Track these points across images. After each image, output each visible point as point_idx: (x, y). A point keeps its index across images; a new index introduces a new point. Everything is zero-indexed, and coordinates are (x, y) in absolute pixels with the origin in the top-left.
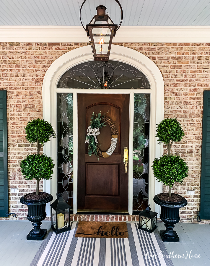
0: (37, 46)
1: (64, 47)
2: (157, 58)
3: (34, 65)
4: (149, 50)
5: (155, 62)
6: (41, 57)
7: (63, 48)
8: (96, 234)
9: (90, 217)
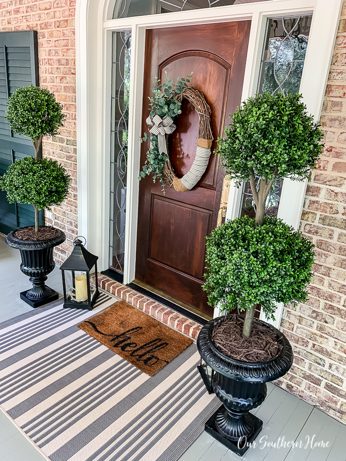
8: (111, 338)
9: (138, 301)
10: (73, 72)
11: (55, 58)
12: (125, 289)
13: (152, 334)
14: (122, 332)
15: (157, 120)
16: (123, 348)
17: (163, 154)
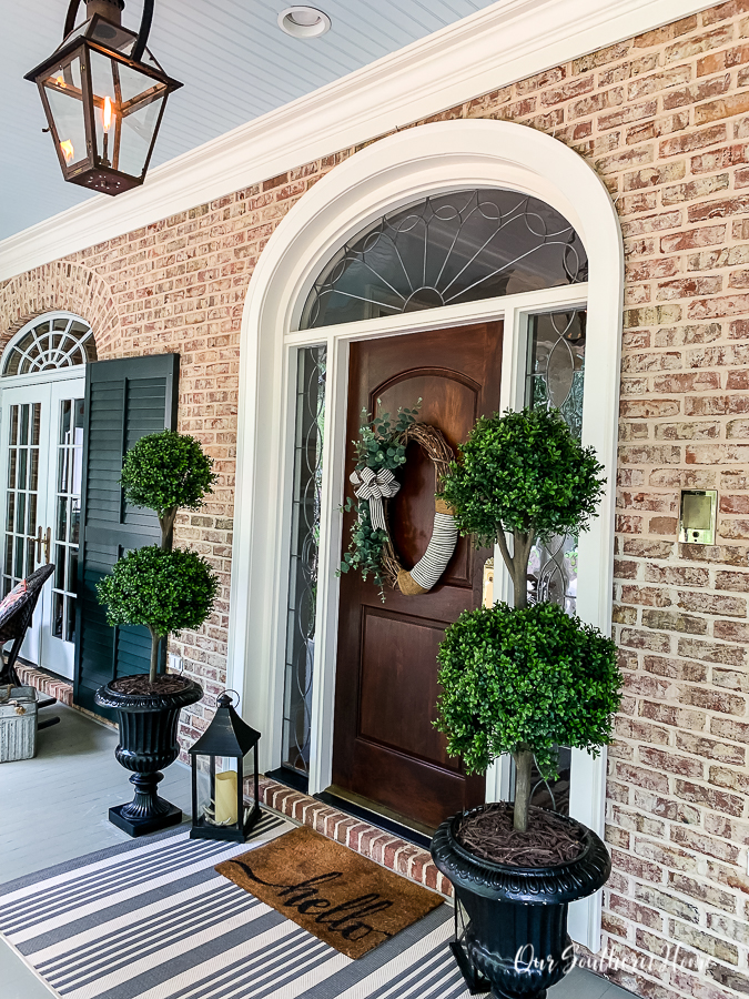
0: (241, 202)
1: (296, 183)
2: (595, 126)
3: (232, 264)
4: (560, 98)
5: (588, 147)
6: (246, 236)
7: (295, 187)
8: (280, 890)
9: (337, 825)
10: (233, 410)
11: (205, 391)
12: (309, 802)
13: (362, 885)
14: (302, 881)
15: (367, 474)
16: (302, 909)
17: (379, 530)
